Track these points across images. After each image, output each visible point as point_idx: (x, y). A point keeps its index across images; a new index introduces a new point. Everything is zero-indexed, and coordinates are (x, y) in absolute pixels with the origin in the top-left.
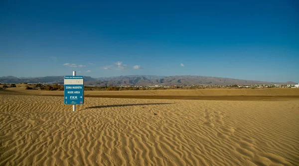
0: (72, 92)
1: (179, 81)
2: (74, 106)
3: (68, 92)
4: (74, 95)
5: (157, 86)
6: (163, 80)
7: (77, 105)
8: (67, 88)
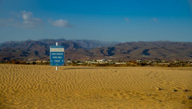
0: (56, 57)
1: (145, 52)
2: (57, 67)
3: (54, 57)
4: (57, 59)
5: (101, 61)
6: (113, 49)
7: (59, 67)
8: (53, 54)
